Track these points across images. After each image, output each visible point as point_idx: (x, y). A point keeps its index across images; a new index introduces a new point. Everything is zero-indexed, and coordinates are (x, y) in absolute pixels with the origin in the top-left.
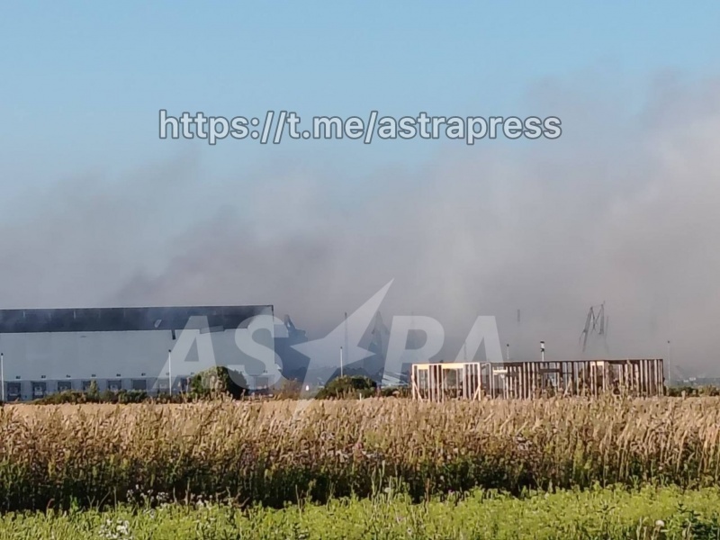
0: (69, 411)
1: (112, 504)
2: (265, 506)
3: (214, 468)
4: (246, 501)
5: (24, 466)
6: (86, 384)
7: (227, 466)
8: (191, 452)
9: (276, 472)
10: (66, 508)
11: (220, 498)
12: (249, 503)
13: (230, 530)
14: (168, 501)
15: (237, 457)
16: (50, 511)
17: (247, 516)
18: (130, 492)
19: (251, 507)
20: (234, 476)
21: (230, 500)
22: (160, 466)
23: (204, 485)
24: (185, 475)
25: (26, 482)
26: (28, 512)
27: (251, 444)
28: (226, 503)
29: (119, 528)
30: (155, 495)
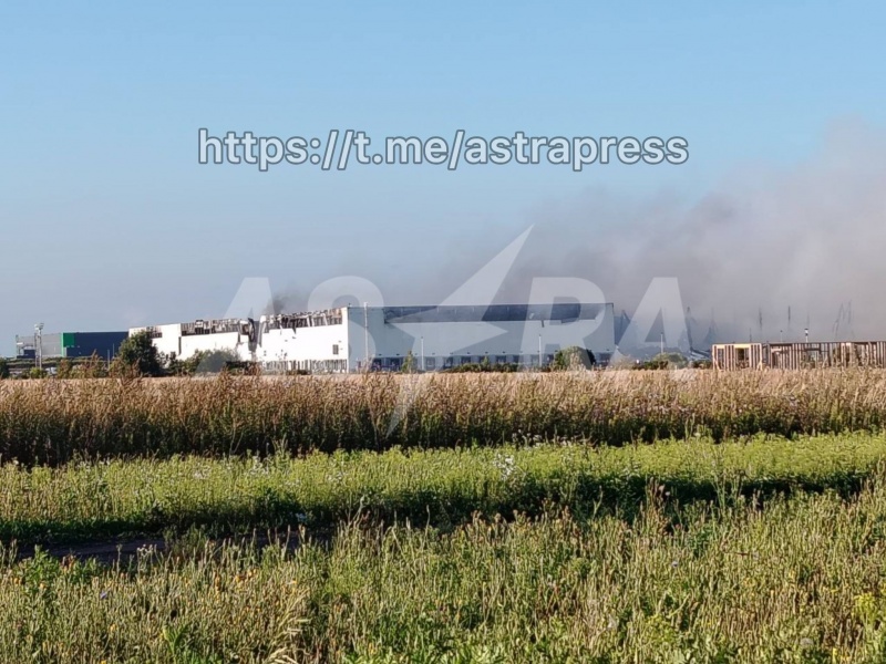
0: (471, 377)
1: (501, 443)
2: (609, 445)
3: (573, 418)
4: (596, 441)
5: (439, 416)
6: (481, 359)
7: (583, 417)
8: (557, 405)
9: (617, 421)
10: (469, 446)
11: (578, 439)
12: (598, 443)
13: (584, 461)
14: (542, 441)
15: (590, 410)
16: (458, 448)
17: (597, 452)
18: (514, 435)
19: (600, 446)
20: (588, 424)
21: (585, 440)
22: (535, 416)
23: (566, 430)
24: (552, 425)
25: (441, 428)
26: (441, 448)
27: (599, 401)
28: (581, 443)
29: (507, 460)
30: (532, 437)
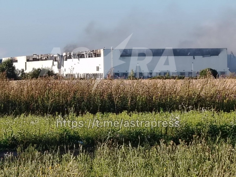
0: (160, 82)
1: (174, 111)
2: (224, 111)
3: (207, 99)
4: (218, 110)
5: (145, 98)
6: (165, 73)
7: (212, 99)
8: (200, 94)
9: (228, 101)
10: (159, 111)
11: (209, 109)
12: (219, 111)
13: (212, 119)
14: (192, 109)
15: (215, 96)
16: (154, 112)
17: (219, 115)
18: (180, 106)
19: (220, 112)
20: (214, 102)
21: (213, 109)
22: (190, 98)
23: (204, 105)
24: (198, 101)
25: (146, 103)
26: (146, 112)
27: (219, 92)
28: (211, 111)
29: (176, 117)
30: (188, 106)
